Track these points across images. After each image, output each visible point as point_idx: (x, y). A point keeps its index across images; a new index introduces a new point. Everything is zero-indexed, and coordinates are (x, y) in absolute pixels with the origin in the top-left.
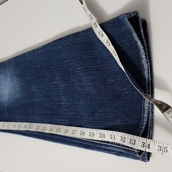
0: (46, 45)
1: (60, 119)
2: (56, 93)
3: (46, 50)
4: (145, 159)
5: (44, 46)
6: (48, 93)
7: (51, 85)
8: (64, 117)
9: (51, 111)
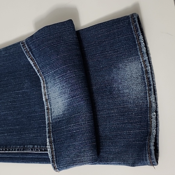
0: (10, 46)
1: (34, 133)
2: (25, 103)
3: (9, 53)
4: (154, 162)
5: (7, 47)
6: (14, 103)
7: (18, 94)
8: (40, 130)
9: (18, 125)
